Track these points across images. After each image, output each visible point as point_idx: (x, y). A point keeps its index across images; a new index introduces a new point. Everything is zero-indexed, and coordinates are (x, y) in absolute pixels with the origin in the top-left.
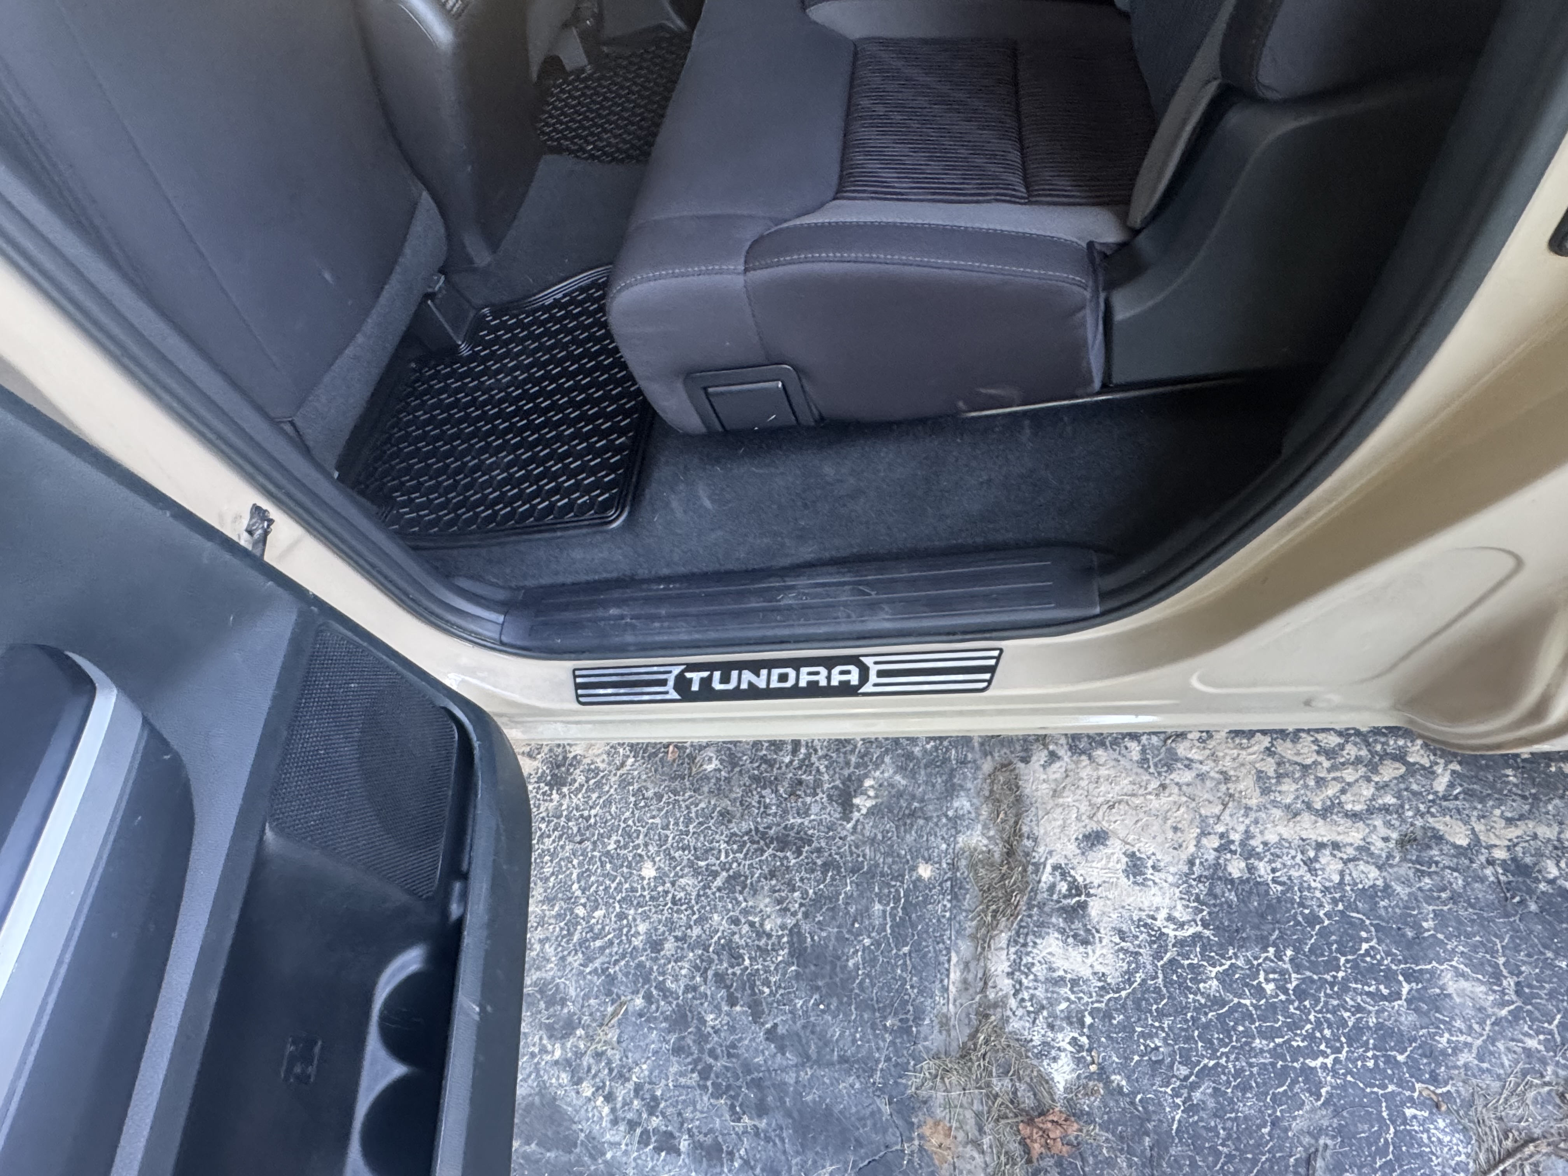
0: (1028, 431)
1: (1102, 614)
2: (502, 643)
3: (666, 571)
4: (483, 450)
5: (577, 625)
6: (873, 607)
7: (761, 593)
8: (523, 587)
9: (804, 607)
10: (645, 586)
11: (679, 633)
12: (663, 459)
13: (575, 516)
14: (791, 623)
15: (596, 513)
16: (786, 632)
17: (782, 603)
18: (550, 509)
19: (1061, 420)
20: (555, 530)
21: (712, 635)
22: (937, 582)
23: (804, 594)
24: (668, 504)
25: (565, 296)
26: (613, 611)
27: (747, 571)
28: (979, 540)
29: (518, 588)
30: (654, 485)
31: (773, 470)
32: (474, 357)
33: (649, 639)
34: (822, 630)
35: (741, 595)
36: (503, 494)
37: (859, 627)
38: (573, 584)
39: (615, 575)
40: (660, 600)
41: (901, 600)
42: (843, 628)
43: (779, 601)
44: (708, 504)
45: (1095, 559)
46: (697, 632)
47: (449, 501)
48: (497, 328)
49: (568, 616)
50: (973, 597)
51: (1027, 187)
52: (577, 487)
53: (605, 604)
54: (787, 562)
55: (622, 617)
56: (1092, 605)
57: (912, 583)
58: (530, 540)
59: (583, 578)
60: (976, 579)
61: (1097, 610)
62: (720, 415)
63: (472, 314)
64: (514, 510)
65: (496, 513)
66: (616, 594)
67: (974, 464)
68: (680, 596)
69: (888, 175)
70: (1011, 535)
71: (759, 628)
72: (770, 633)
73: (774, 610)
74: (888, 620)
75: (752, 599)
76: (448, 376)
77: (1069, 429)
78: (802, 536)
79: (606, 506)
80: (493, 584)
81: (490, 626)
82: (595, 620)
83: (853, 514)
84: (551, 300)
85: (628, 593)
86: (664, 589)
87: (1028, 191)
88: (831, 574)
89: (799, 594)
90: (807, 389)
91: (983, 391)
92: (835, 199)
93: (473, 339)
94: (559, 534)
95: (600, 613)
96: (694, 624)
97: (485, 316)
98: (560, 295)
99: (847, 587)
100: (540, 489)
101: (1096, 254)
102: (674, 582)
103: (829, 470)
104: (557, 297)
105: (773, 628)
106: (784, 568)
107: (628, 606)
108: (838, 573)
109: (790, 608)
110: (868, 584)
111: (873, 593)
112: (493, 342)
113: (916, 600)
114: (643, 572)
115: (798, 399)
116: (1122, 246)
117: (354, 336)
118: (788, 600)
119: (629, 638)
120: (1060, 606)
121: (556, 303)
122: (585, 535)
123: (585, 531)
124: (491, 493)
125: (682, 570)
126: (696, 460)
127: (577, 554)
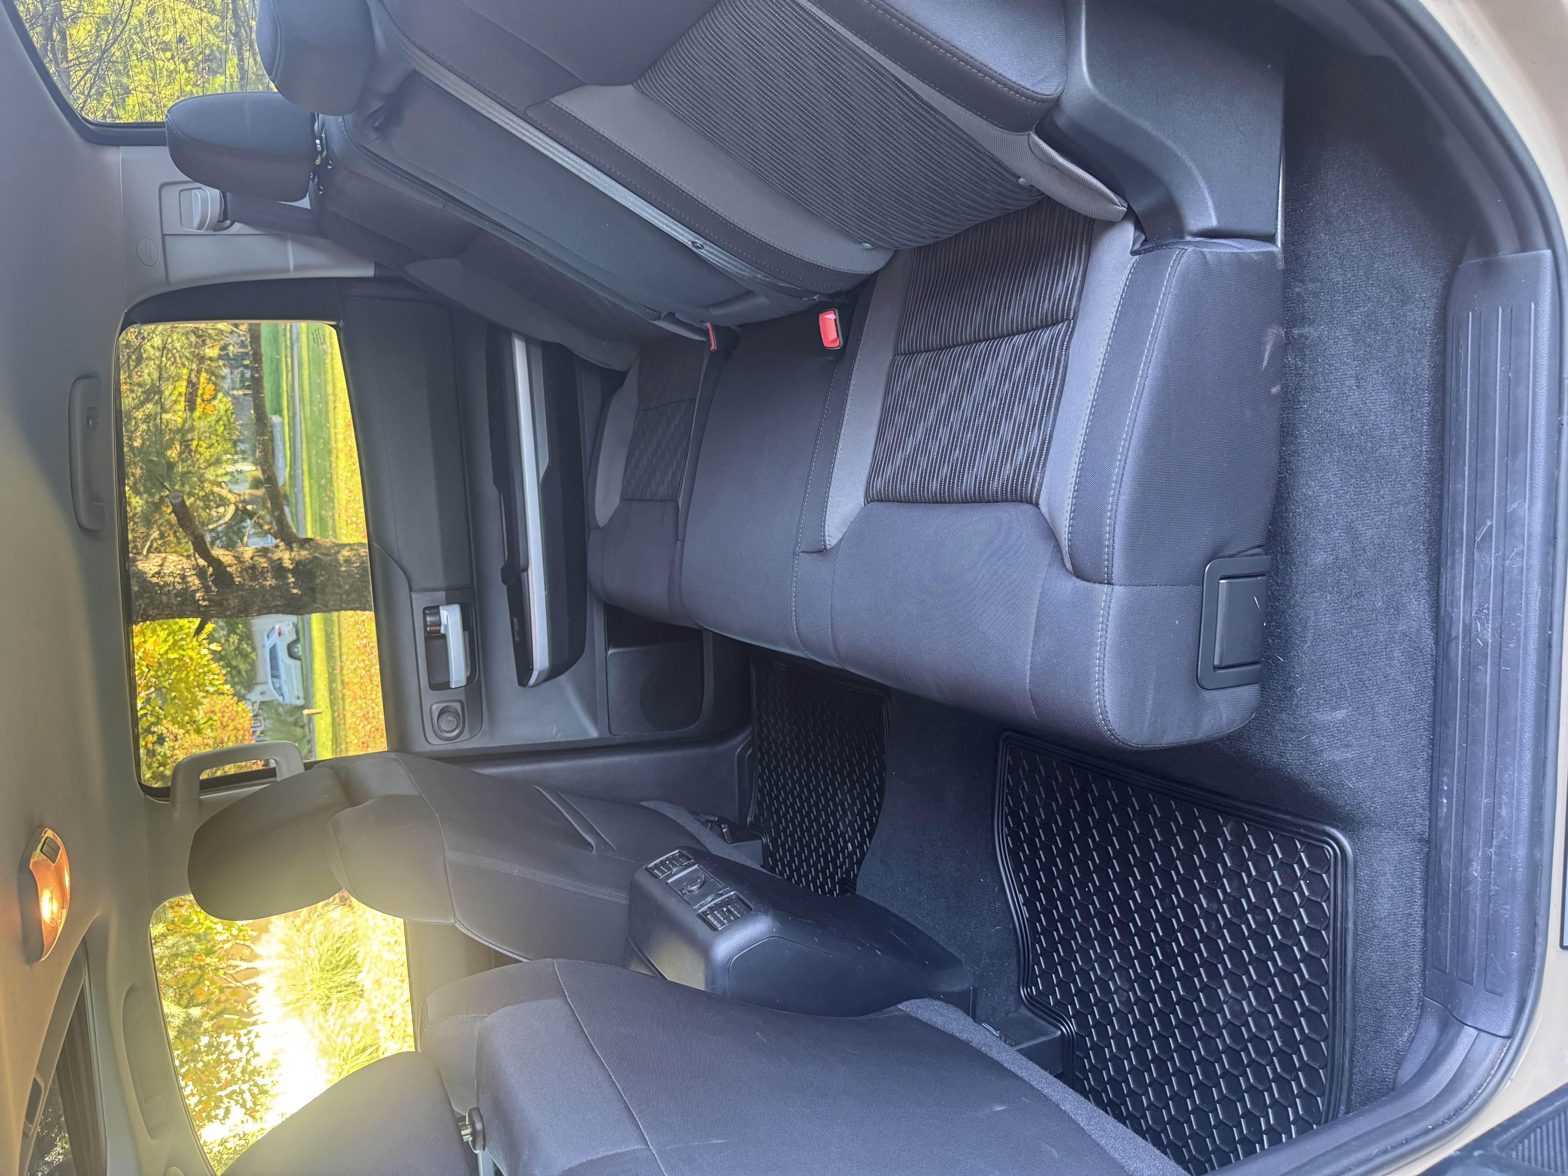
0: (1306, 330)
1: (1551, 245)
2: (1510, 1037)
3: (1421, 795)
4: (1212, 1023)
5: (1491, 926)
6: (1508, 523)
7: (1470, 668)
8: (1421, 1000)
9: (1500, 610)
10: (1441, 825)
11: (1520, 782)
12: (1276, 758)
13: (1327, 900)
14: (1522, 629)
15: (1327, 872)
16: (1534, 636)
17: (1490, 641)
18: (1311, 933)
19: (1299, 294)
20: (1345, 930)
21: (1528, 737)
22: (1481, 444)
23: (1480, 611)
24: (1335, 765)
25: (1022, 892)
26: (1476, 870)
27: (1435, 689)
28: (1427, 397)
29: (1422, 1007)
30: (1307, 777)
31: (1310, 624)
32: (1080, 1017)
33: (1525, 824)
34: (1536, 588)
35: (1471, 694)
36: (1280, 998)
37: (1537, 542)
38: (1425, 926)
39: (1418, 866)
40: (1465, 807)
41: (1504, 488)
42: (1536, 562)
43: (1486, 644)
44: (1340, 714)
45: (1471, 262)
46: (1521, 757)
47: (1278, 1078)
48: (1048, 983)
49: (1475, 936)
50: (1510, 400)
51: (1057, 323)
52: (1284, 895)
53: (1463, 882)
54: (1428, 632)
55: (1487, 860)
56: (1538, 260)
57: (1479, 476)
58: (1354, 967)
59: (1418, 909)
60: (1482, 397)
61: (1548, 253)
62: (1245, 660)
63: (1024, 1011)
64: (1306, 985)
65: (1306, 1012)
66: (1449, 864)
67: (1334, 391)
68: (1463, 779)
69: (1020, 455)
70: (1425, 362)
71: (1524, 673)
72: (1532, 658)
73: (1499, 649)
74: (1531, 505)
75: (1478, 679)
76: (1100, 1055)
77: (1311, 286)
78: (1396, 609)
79: (1318, 858)
80: (1412, 1040)
81: (1482, 1046)
82: (1488, 897)
83: (1376, 541)
84: (1024, 909)
85: (1449, 847)
86: (1450, 798)
87: (1063, 321)
88: (1453, 579)
89: (1480, 619)
90: (1232, 553)
91: (1265, 363)
92: (1037, 505)
93: (1056, 1016)
94: (1350, 925)
95: (1476, 889)
96: (1509, 760)
97: (1030, 995)
98: (1020, 896)
99: (1476, 555)
100: (1281, 947)
101: (1144, 247)
102: (1439, 783)
103: (1319, 558)
104: (1021, 900)
105: (1526, 653)
106: (1437, 642)
107: (1469, 848)
108: (1453, 567)
109: (1500, 630)
110: (1473, 530)
111: (1489, 523)
112: (1065, 991)
113: (1506, 471)
114: (1420, 826)
115: (1242, 565)
116: (1139, 226)
117: (1064, 1112)
118: (1487, 633)
119: (1521, 853)
120: (1535, 297)
121: (1029, 903)
122: (1356, 891)
123: (1351, 888)
124: (1275, 1016)
125: (1422, 772)
126: (1284, 716)
127: (1383, 906)
